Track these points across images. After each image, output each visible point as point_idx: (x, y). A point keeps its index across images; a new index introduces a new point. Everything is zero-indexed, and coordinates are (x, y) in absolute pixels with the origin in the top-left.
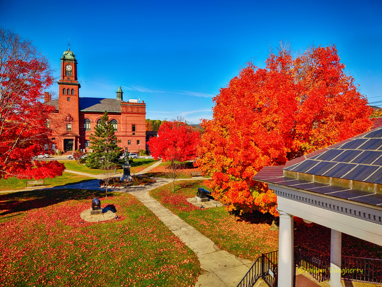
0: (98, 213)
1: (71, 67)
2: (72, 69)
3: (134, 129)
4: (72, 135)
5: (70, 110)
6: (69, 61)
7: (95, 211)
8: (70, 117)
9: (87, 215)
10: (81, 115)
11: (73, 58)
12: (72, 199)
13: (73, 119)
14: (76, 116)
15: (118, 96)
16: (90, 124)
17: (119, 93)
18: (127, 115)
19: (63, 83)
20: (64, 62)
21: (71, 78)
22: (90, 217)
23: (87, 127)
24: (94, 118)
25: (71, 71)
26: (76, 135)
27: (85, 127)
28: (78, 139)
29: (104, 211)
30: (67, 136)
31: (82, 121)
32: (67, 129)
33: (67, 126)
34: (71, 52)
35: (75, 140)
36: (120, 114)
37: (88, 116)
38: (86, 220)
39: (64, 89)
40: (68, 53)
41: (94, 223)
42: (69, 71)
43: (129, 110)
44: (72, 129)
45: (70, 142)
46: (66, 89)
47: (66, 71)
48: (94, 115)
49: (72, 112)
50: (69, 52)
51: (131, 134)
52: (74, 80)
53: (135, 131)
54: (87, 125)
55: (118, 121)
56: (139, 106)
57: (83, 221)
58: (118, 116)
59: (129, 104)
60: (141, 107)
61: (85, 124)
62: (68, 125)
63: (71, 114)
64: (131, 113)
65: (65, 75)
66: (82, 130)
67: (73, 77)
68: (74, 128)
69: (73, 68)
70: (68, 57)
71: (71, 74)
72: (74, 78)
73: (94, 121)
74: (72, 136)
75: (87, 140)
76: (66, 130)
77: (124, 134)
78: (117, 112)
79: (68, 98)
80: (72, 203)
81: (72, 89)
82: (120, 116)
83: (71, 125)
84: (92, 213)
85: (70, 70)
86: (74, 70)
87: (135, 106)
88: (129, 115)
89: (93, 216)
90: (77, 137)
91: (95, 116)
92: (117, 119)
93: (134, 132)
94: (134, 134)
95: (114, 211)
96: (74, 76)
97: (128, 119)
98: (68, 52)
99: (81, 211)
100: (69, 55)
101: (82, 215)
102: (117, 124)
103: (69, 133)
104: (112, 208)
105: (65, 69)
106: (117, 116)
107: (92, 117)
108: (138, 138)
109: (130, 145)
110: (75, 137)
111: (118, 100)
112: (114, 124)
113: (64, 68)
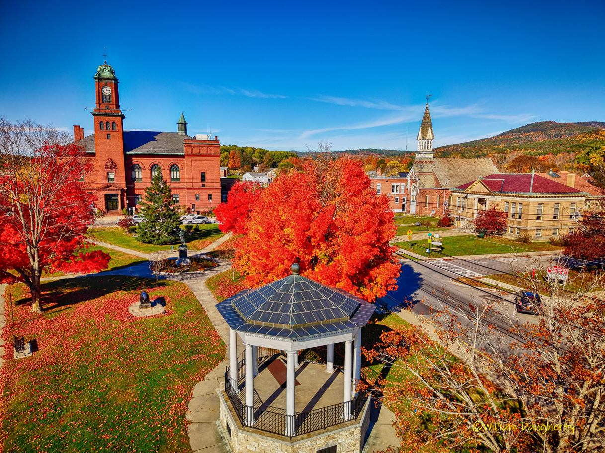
0: (146, 307)
1: (110, 90)
2: (112, 93)
3: (203, 178)
4: (117, 188)
5: (111, 152)
6: (107, 81)
7: (144, 305)
8: (112, 162)
9: (135, 309)
10: (128, 159)
11: (112, 76)
12: (120, 290)
13: (116, 166)
14: (120, 161)
15: (180, 128)
16: (140, 172)
17: (181, 125)
18: (193, 158)
19: (100, 114)
20: (99, 82)
21: (110, 106)
22: (138, 311)
23: (137, 177)
24: (146, 163)
25: (110, 96)
26: (121, 188)
27: (133, 176)
28: (125, 194)
29: (153, 305)
30: (109, 190)
31: (130, 168)
32: (109, 179)
33: (108, 174)
34: (109, 68)
35: (121, 195)
36: (183, 156)
37: (138, 160)
38: (134, 314)
39: (101, 122)
40: (104, 69)
41: (141, 318)
42: (107, 96)
43: (196, 151)
44: (115, 179)
45: (113, 198)
46: (105, 122)
47: (103, 96)
48: (145, 159)
49: (115, 155)
50: (106, 68)
51: (200, 185)
52: (115, 108)
53: (205, 181)
54: (137, 173)
55: (180, 166)
56: (210, 146)
57: (131, 316)
58: (180, 159)
59: (196, 142)
60: (213, 146)
61: (133, 172)
62: (110, 173)
63: (113, 158)
64: (199, 156)
65: (101, 102)
66: (130, 180)
67: (113, 104)
68: (118, 178)
69: (112, 91)
70: (105, 75)
71: (111, 99)
72: (115, 106)
73: (147, 167)
74: (116, 190)
75: (138, 195)
76: (107, 182)
77: (190, 185)
78: (179, 154)
79: (108, 135)
80: (120, 294)
81: (113, 123)
82: (183, 160)
83: (113, 173)
84: (141, 307)
85: (108, 94)
86: (114, 94)
87: (204, 145)
88: (196, 158)
89: (141, 310)
90: (123, 191)
91: (147, 160)
92: (178, 164)
93: (203, 182)
94: (203, 185)
95: (164, 304)
96: (115, 103)
97: (195, 163)
98: (104, 67)
99: (128, 305)
100: (106, 71)
101: (131, 308)
102: (179, 171)
103: (111, 186)
104: (161, 301)
105: (101, 93)
106: (178, 159)
107: (143, 162)
108: (210, 192)
109: (198, 201)
110: (120, 191)
111: (180, 134)
112: (175, 171)
113: (100, 91)
